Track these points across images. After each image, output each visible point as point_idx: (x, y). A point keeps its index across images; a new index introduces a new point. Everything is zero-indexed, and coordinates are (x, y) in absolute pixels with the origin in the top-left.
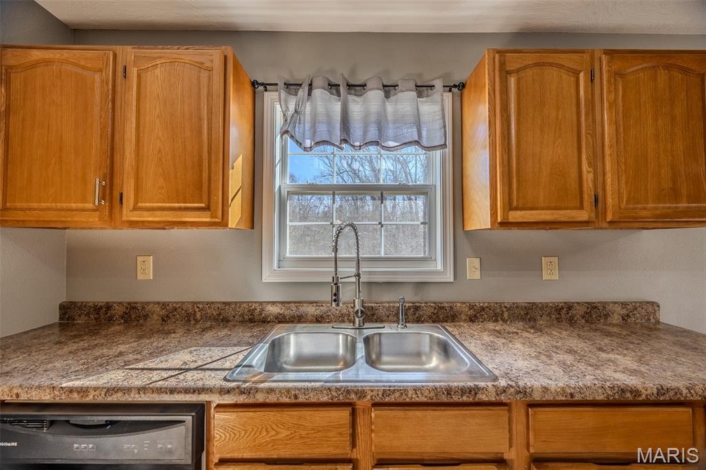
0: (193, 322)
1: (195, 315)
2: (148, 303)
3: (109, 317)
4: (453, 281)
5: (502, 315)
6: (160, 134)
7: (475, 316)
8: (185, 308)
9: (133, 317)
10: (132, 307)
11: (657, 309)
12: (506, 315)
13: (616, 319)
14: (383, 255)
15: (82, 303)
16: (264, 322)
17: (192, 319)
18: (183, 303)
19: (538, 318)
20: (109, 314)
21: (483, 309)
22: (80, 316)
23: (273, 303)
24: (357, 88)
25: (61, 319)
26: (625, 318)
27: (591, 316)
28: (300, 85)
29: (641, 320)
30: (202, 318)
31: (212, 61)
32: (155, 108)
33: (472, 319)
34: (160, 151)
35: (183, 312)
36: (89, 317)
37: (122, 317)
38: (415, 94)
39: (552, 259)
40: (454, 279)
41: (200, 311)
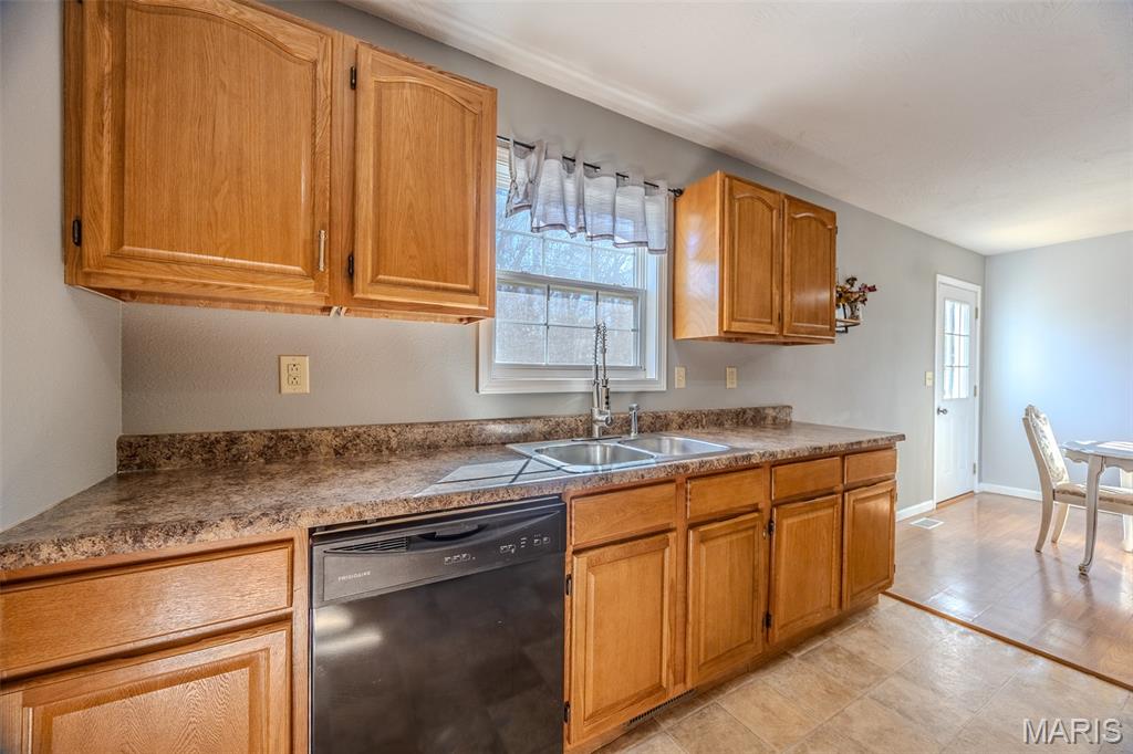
0: (386, 452)
1: (389, 442)
2: (312, 430)
3: (234, 456)
6: (411, 183)
8: (373, 433)
9: (282, 452)
10: (280, 437)
15: (172, 436)
16: (484, 445)
17: (384, 448)
18: (370, 426)
20: (234, 451)
22: (169, 458)
23: (494, 421)
25: (121, 466)
28: (533, 148)
30: (399, 446)
31: (481, 103)
32: (404, 144)
34: (411, 206)
35: (370, 439)
36: (191, 459)
37: (261, 454)
38: (643, 190)
41: (396, 436)
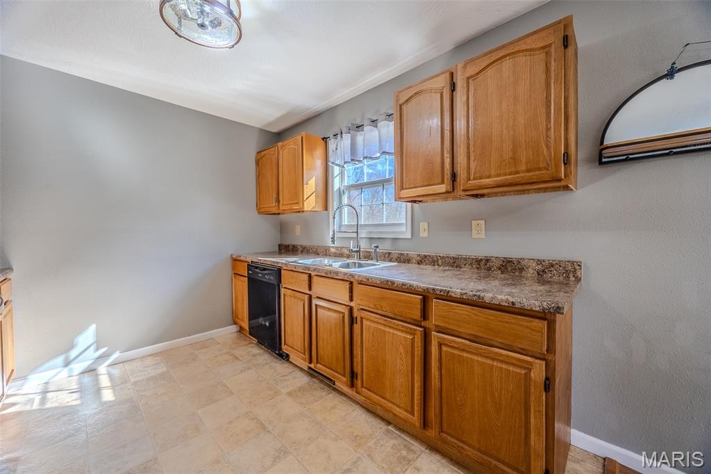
4: (410, 237)
5: (438, 261)
7: (421, 261)
11: (578, 268)
12: (440, 262)
13: (530, 273)
14: (384, 222)
19: (463, 266)
21: (425, 256)
24: (360, 127)
26: (540, 273)
27: (506, 268)
29: (559, 276)
33: (419, 263)
39: (480, 221)
40: (412, 236)
